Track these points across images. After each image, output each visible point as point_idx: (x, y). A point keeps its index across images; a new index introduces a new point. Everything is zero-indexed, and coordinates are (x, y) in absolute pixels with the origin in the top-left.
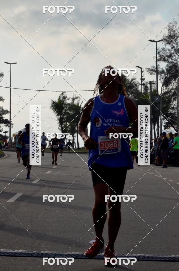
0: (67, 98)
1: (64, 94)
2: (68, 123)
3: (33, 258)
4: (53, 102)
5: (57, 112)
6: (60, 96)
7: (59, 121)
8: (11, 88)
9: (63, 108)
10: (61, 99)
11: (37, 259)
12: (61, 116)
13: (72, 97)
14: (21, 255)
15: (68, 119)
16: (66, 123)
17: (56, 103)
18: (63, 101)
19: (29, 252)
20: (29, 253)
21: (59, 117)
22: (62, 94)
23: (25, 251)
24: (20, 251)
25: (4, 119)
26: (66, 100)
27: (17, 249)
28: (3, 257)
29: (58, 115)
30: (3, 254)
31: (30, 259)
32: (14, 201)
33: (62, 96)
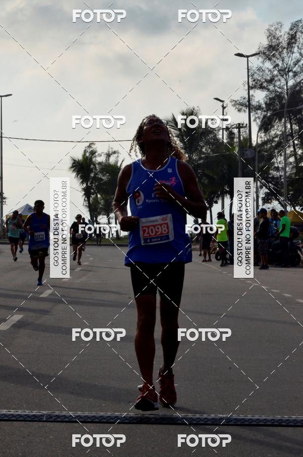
0: (97, 154)
1: (93, 146)
2: (99, 196)
3: (40, 424)
4: (74, 160)
5: (81, 177)
6: (85, 151)
7: (84, 193)
8: (1, 137)
9: (91, 171)
10: (87, 154)
11: (48, 424)
12: (87, 184)
13: (106, 151)
14: (21, 419)
15: (100, 189)
16: (97, 196)
17: (78, 162)
18: (91, 159)
19: (35, 413)
20: (34, 415)
21: (85, 185)
22: (89, 146)
23: (27, 412)
24: (20, 412)
26: (95, 157)
27: (14, 409)
29: (82, 183)
31: (36, 424)
32: (8, 327)
33: (89, 150)
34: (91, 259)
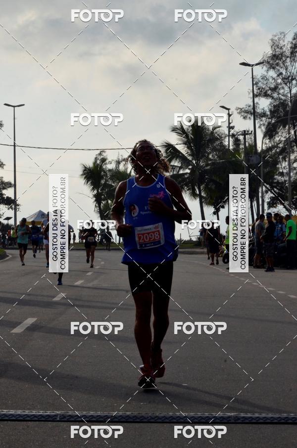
0: (107, 161)
1: (103, 154)
2: (109, 202)
3: (54, 424)
4: (85, 168)
5: (92, 184)
6: (96, 158)
7: (95, 199)
8: (15, 146)
9: (102, 178)
10: (98, 162)
11: (62, 424)
12: (98, 191)
13: (116, 158)
14: (36, 419)
15: (110, 196)
17: (89, 169)
18: (101, 166)
19: (48, 413)
20: (48, 415)
21: (95, 192)
22: (100, 154)
23: (41, 413)
24: (34, 412)
25: (5, 196)
26: (106, 164)
27: (29, 409)
28: (6, 422)
29: (93, 189)
30: (6, 418)
31: (50, 424)
32: (22, 330)
33: (100, 158)
34: (103, 263)
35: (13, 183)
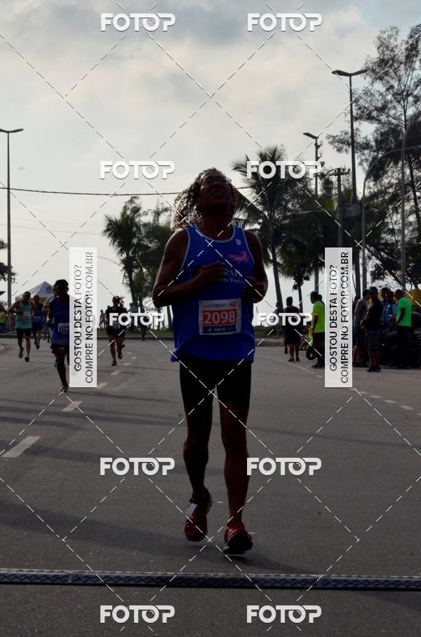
0: (141, 211)
1: (136, 201)
2: (144, 270)
3: (64, 588)
4: (110, 221)
5: (120, 244)
6: (125, 207)
7: (123, 266)
8: (9, 189)
9: (134, 235)
10: (128, 212)
11: (75, 588)
12: (128, 254)
13: (153, 208)
14: (38, 581)
15: (145, 261)
16: (142, 270)
17: (116, 223)
18: (133, 219)
19: (56, 572)
20: (55, 576)
21: (124, 255)
22: (131, 201)
23: (45, 572)
24: (35, 572)
26: (139, 216)
27: (27, 567)
29: (121, 252)
31: (57, 589)
32: (19, 454)
33: (131, 206)
34: (134, 358)
35: (6, 242)
